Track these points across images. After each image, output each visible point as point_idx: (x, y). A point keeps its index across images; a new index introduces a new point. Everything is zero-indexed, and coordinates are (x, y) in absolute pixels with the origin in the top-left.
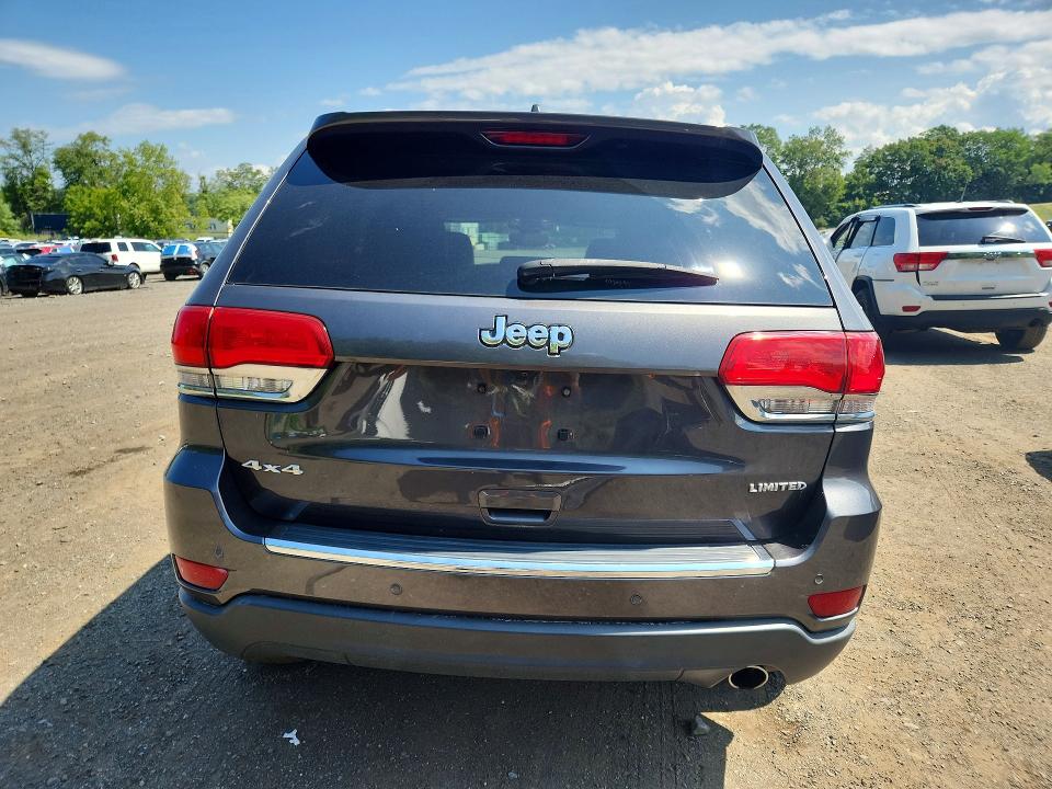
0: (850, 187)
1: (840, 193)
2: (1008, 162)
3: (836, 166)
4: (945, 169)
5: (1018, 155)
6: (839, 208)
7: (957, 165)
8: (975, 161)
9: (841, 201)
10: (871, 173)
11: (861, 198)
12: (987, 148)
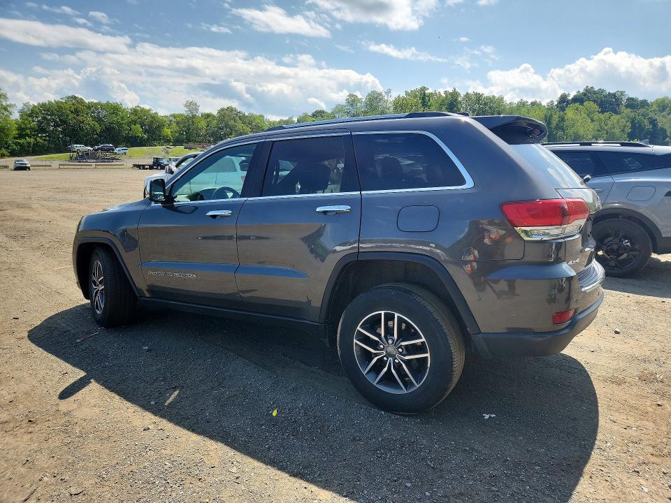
0: (20, 129)
1: (14, 132)
2: (118, 122)
3: (6, 113)
4: (83, 122)
5: (122, 118)
6: (16, 144)
7: (89, 121)
8: (99, 120)
9: (15, 138)
10: (33, 121)
11: (30, 137)
12: (104, 113)
